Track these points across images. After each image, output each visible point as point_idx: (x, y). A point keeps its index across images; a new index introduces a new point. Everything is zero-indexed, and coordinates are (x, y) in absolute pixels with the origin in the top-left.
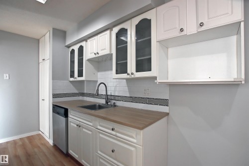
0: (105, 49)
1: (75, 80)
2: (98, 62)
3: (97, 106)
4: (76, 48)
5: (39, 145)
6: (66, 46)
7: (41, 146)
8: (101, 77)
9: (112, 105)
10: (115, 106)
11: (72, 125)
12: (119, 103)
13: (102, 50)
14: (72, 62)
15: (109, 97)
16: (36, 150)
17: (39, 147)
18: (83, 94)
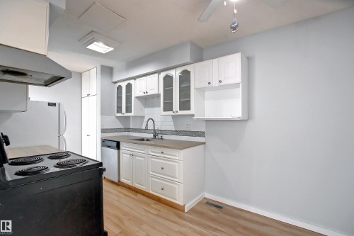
0: (154, 89)
1: (122, 115)
4: (124, 85)
6: (112, 82)
8: (148, 113)
9: (159, 139)
10: (162, 139)
11: (125, 155)
12: (165, 137)
13: (150, 90)
14: (119, 98)
18: (128, 130)
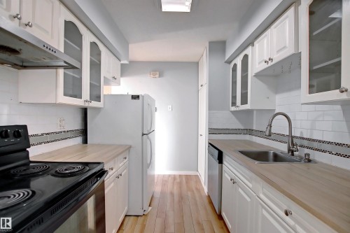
0: (285, 47)
1: (237, 109)
2: (276, 76)
3: (271, 155)
4: (238, 61)
5: (194, 189)
6: (226, 62)
7: (195, 191)
8: (280, 102)
9: (301, 158)
10: (309, 161)
11: (226, 176)
12: (316, 156)
13: (278, 52)
14: (234, 83)
15: (295, 141)
16: (189, 193)
17: (193, 191)
18: (250, 132)
